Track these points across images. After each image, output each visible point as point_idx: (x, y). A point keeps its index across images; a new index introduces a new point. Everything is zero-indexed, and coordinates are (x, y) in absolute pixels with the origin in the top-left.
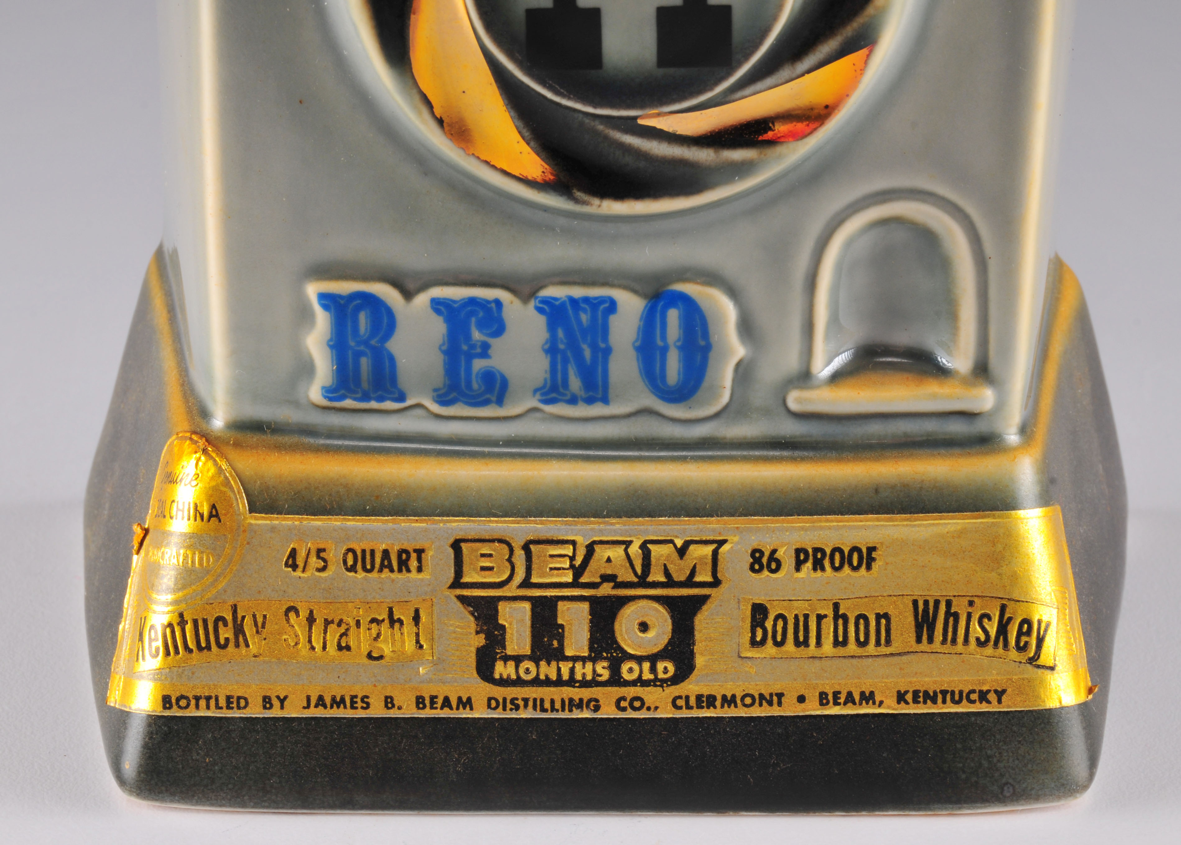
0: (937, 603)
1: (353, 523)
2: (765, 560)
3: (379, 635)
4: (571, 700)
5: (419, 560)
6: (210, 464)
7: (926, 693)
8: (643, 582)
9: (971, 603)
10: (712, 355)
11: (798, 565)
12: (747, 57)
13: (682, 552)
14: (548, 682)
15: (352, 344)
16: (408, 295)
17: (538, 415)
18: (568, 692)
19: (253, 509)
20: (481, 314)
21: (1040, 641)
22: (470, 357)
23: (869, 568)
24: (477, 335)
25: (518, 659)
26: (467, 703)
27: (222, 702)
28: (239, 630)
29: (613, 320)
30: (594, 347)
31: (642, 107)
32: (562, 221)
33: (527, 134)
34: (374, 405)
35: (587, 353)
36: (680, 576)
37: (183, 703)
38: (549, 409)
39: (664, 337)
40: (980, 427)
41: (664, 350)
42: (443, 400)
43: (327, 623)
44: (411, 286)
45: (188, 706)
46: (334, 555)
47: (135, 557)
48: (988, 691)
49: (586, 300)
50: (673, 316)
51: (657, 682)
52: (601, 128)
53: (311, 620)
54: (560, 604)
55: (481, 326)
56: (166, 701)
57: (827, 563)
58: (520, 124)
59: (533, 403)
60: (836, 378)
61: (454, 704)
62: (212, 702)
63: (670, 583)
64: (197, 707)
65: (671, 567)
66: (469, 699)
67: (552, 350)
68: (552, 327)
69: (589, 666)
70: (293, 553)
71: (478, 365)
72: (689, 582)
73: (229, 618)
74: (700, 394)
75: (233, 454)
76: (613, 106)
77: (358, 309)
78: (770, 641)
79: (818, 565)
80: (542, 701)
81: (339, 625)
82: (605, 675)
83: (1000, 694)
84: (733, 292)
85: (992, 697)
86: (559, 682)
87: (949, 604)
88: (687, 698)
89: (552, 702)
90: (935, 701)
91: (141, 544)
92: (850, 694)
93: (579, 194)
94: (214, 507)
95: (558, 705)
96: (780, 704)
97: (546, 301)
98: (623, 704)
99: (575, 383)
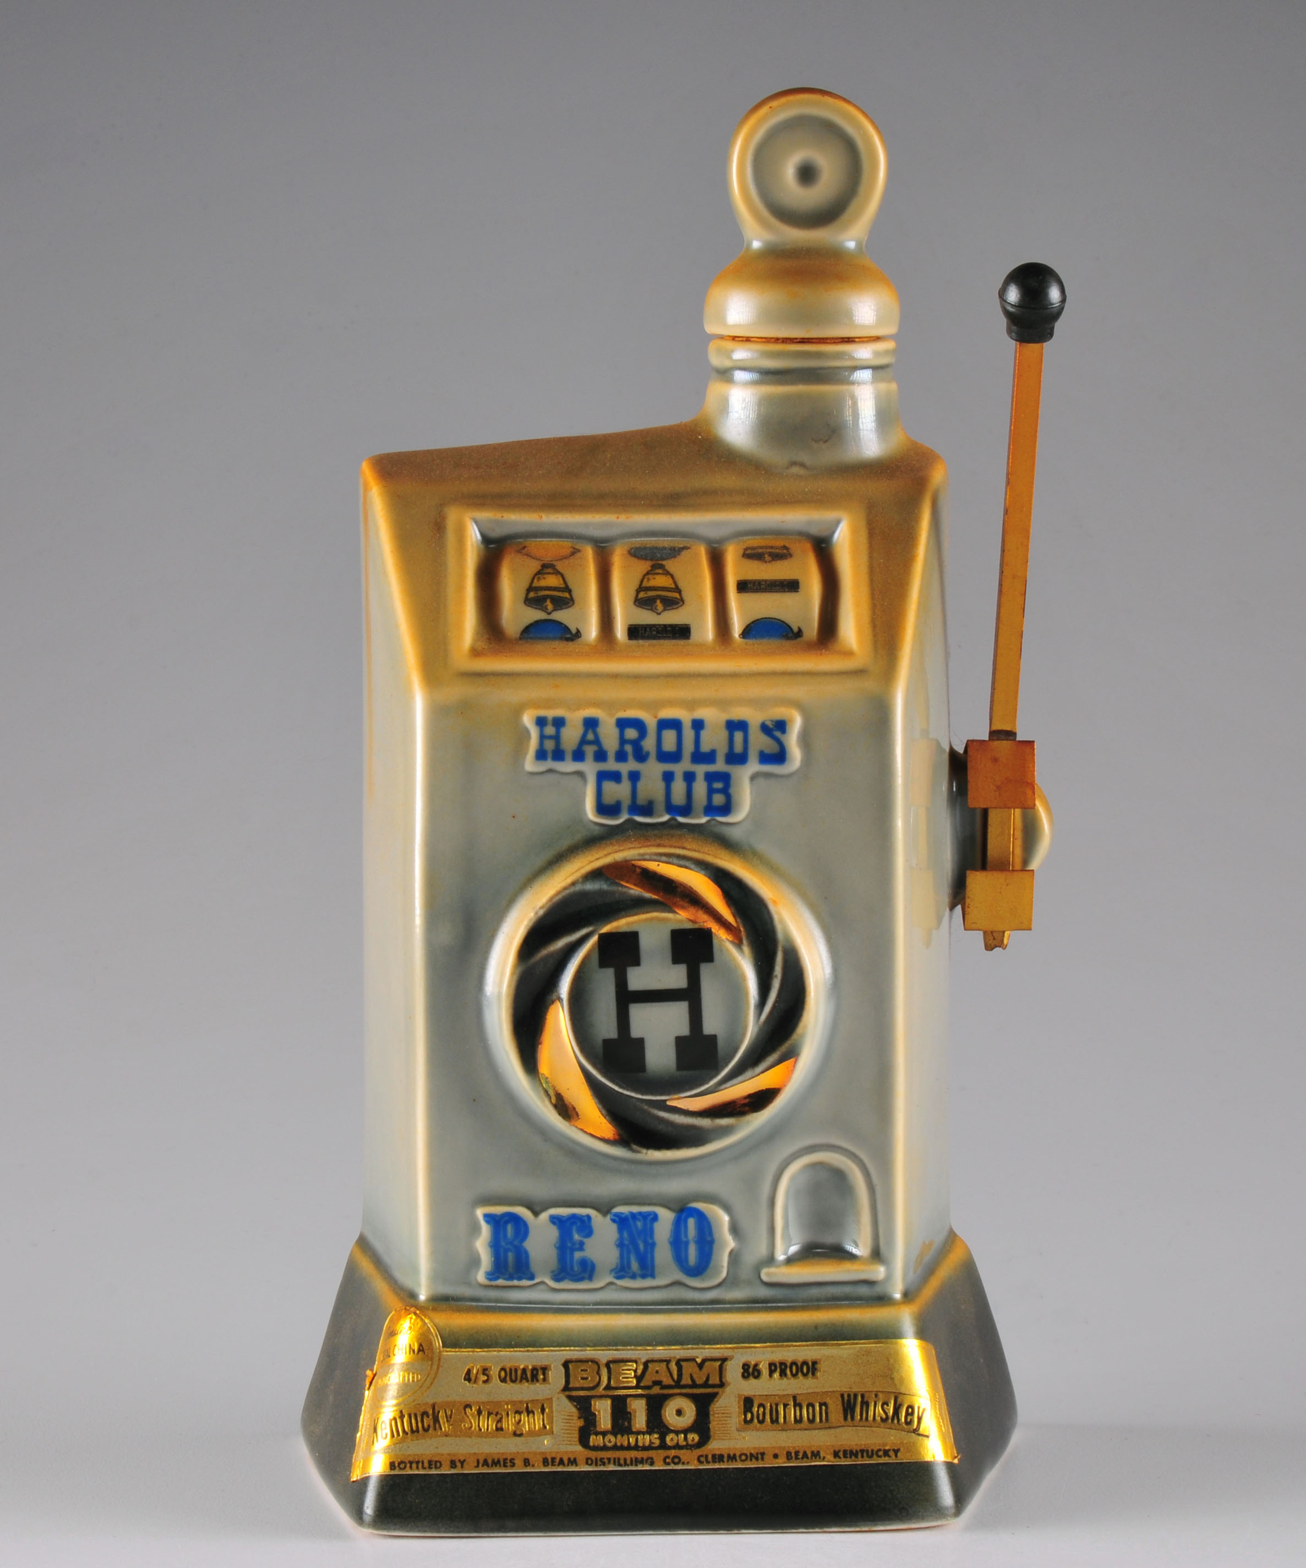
0: (856, 1396)
1: (505, 1353)
2: (751, 1370)
3: (520, 1421)
4: (636, 1459)
5: (544, 1374)
6: (419, 1320)
7: (851, 1452)
8: (678, 1384)
9: (876, 1396)
10: (715, 1246)
11: (771, 1373)
12: (727, 1064)
13: (701, 1366)
14: (622, 1448)
15: (503, 1244)
16: (536, 1214)
17: (613, 1287)
18: (633, 1454)
19: (445, 1345)
20: (579, 1224)
21: (920, 1419)
22: (572, 1250)
23: (813, 1374)
24: (576, 1237)
25: (604, 1434)
26: (573, 1462)
27: (426, 1465)
28: (436, 1420)
29: (656, 1225)
30: (645, 1242)
31: (669, 1094)
32: (625, 1166)
33: (604, 1112)
34: (516, 1282)
35: (641, 1246)
36: (700, 1381)
37: (402, 1466)
38: (619, 1282)
39: (686, 1235)
40: (878, 1290)
41: (687, 1243)
42: (557, 1278)
43: (489, 1414)
44: (537, 1209)
45: (405, 1467)
46: (494, 1372)
47: (367, 1393)
48: (889, 1450)
49: (640, 1213)
50: (691, 1222)
51: (688, 1447)
52: (646, 1107)
53: (479, 1412)
54: (629, 1400)
55: (579, 1231)
56: (392, 1466)
57: (788, 1372)
58: (601, 1107)
59: (610, 1279)
60: (790, 1261)
61: (566, 1462)
62: (420, 1465)
63: (694, 1385)
64: (411, 1468)
65: (695, 1376)
66: (575, 1459)
67: (621, 1245)
68: (620, 1230)
69: (647, 1437)
70: (469, 1372)
71: (578, 1255)
72: (706, 1385)
73: (430, 1412)
74: (709, 1271)
75: (432, 1314)
76: (652, 1094)
77: (507, 1222)
78: (756, 1420)
79: (783, 1374)
80: (619, 1459)
81: (496, 1415)
82: (657, 1442)
83: (896, 1452)
84: (727, 1208)
85: (891, 1453)
86: (629, 1448)
87: (863, 1396)
88: (707, 1456)
89: (625, 1460)
90: (856, 1456)
91: (371, 1383)
92: (805, 1453)
93: (634, 1147)
94: (420, 1345)
95: (628, 1462)
96: (763, 1459)
97: (616, 1215)
98: (668, 1460)
99: (635, 1266)
